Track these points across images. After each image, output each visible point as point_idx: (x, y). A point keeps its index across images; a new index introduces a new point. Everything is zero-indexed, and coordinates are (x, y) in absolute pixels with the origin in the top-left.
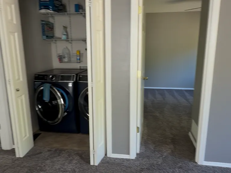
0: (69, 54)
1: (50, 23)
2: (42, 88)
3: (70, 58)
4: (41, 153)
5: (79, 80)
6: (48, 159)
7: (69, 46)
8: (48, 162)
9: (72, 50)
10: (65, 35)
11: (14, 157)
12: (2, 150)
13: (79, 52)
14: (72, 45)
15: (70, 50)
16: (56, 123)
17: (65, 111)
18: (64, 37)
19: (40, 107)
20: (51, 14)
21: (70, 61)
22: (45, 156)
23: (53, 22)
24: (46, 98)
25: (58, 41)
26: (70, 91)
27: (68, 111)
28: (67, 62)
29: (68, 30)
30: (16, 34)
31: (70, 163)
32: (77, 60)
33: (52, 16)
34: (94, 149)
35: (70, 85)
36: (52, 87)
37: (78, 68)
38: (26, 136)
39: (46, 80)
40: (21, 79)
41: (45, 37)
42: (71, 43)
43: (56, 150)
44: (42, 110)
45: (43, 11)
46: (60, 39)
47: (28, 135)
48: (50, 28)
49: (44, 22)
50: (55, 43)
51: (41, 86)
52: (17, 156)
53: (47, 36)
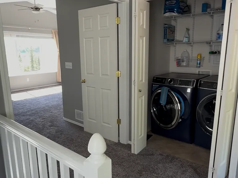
0: (188, 58)
1: (171, 26)
2: (159, 91)
3: (188, 61)
4: (153, 155)
5: (199, 87)
6: (160, 163)
7: (189, 49)
8: (160, 165)
9: (192, 54)
10: (187, 37)
11: (129, 152)
12: (120, 143)
13: (201, 55)
14: (192, 49)
15: (190, 53)
16: (169, 129)
17: (181, 118)
18: (186, 40)
19: (155, 110)
20: (175, 17)
21: (188, 66)
22: (157, 159)
23: (175, 25)
24: (163, 101)
25: (177, 44)
26: (188, 97)
27: (183, 118)
28: (186, 66)
29: (191, 32)
30: (144, 38)
31: (182, 174)
32: (197, 64)
33: (175, 18)
34: (213, 167)
35: (189, 90)
36: (170, 90)
37: (197, 73)
38: (141, 135)
39: (164, 83)
40: (144, 81)
41: (165, 41)
42: (192, 46)
43: (168, 156)
44: (156, 113)
45: (167, 14)
46: (181, 42)
47: (143, 135)
48: (171, 31)
49: (166, 26)
50: (175, 46)
51: (158, 89)
52: (133, 152)
53: (168, 40)
